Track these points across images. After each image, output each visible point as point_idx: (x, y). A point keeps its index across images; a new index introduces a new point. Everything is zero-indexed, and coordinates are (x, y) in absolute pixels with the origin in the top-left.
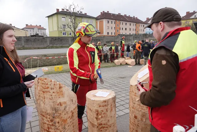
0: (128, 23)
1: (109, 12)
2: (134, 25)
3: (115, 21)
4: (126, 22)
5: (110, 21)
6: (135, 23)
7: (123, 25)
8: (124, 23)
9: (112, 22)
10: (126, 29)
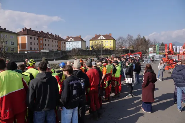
0: (51, 40)
1: (32, 29)
2: (56, 42)
3: (38, 37)
4: (49, 39)
5: (33, 37)
6: (57, 41)
7: (46, 42)
8: (47, 39)
9: (35, 38)
10: (49, 45)
